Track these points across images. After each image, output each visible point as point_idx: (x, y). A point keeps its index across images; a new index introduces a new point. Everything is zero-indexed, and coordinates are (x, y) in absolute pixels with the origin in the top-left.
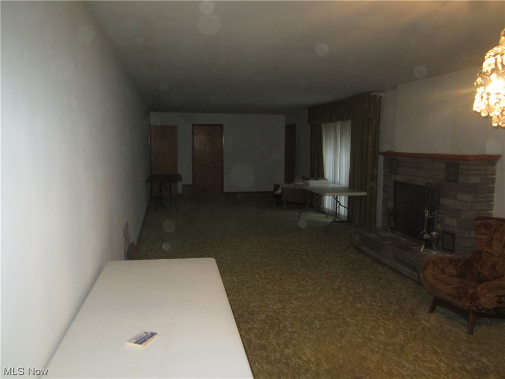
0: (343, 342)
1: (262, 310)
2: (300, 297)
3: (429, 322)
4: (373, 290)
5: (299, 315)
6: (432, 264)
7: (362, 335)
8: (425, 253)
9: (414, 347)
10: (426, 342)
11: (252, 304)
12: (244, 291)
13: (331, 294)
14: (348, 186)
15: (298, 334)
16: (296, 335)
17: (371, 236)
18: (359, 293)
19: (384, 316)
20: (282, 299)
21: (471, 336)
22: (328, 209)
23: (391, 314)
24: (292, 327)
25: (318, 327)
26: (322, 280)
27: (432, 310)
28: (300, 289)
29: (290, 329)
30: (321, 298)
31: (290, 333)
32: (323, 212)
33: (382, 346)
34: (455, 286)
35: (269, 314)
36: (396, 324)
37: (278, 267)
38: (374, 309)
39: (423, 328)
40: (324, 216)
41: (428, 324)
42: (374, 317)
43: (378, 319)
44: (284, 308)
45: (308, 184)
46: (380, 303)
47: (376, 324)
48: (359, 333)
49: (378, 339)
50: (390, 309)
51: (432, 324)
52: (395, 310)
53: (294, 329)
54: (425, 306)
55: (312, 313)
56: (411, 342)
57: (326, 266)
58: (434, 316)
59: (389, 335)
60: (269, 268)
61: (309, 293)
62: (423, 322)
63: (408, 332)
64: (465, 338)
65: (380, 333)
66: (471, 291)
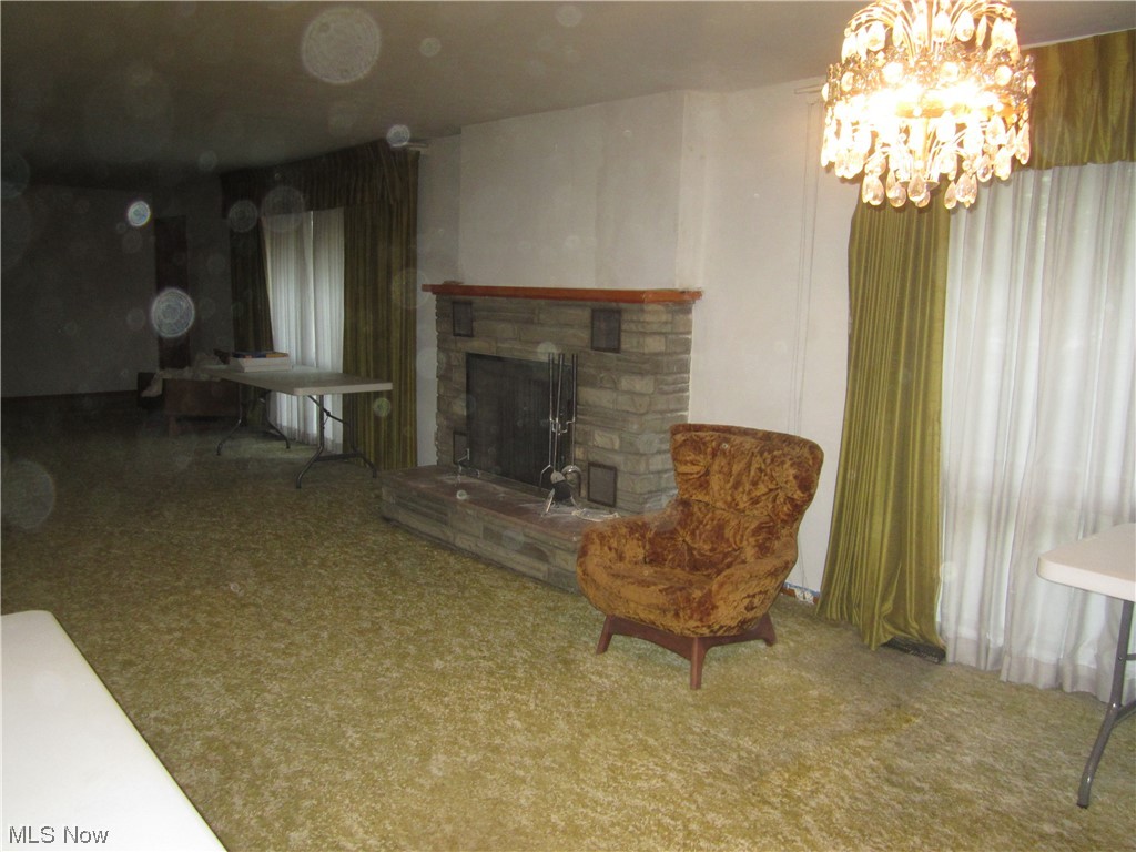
0: (435, 771)
1: (185, 726)
2: (281, 669)
3: (607, 677)
4: (458, 618)
5: (296, 721)
6: (598, 541)
7: (472, 741)
8: (555, 515)
9: (600, 745)
10: (618, 728)
11: (153, 715)
12: (116, 678)
13: (361, 646)
14: (341, 371)
15: (311, 774)
16: (306, 781)
17: (422, 486)
18: (427, 632)
19: (506, 681)
20: (235, 681)
21: (698, 692)
22: (290, 429)
23: (520, 674)
24: (288, 762)
25: (358, 743)
26: (327, 612)
27: (604, 646)
28: (276, 645)
29: (283, 769)
30: (337, 661)
31: (287, 778)
32: (279, 436)
33: (528, 761)
34: (662, 587)
35: (210, 734)
36: (540, 696)
37: (198, 592)
38: (477, 667)
39: (601, 693)
40: (282, 445)
41: (606, 681)
42: (484, 689)
43: (494, 690)
44: (248, 709)
45: (240, 369)
46: (483, 648)
47: (496, 706)
48: (464, 736)
49: (514, 744)
50: (512, 659)
51: (613, 679)
52: (525, 661)
53: (297, 765)
54: (584, 639)
55: (327, 707)
56: (588, 735)
57: (322, 571)
58: (610, 658)
59: (535, 729)
60: (171, 598)
61: (304, 652)
62: (594, 678)
63: (572, 709)
64: (690, 700)
65: (512, 727)
66: (697, 594)
